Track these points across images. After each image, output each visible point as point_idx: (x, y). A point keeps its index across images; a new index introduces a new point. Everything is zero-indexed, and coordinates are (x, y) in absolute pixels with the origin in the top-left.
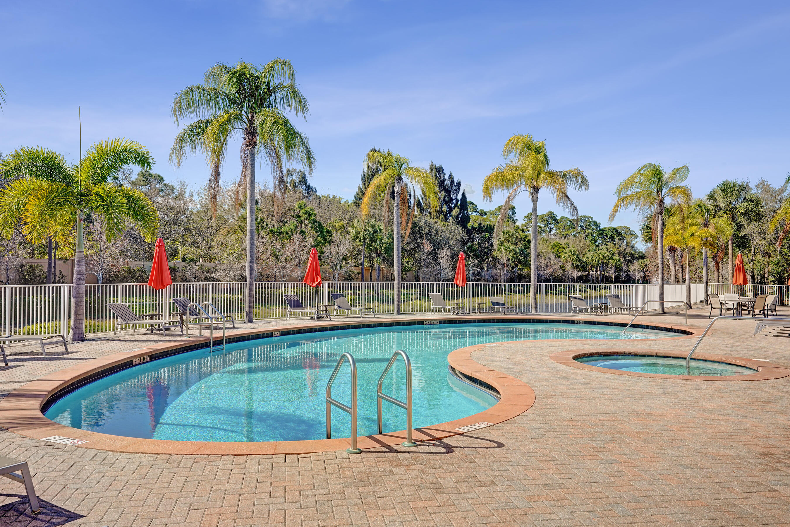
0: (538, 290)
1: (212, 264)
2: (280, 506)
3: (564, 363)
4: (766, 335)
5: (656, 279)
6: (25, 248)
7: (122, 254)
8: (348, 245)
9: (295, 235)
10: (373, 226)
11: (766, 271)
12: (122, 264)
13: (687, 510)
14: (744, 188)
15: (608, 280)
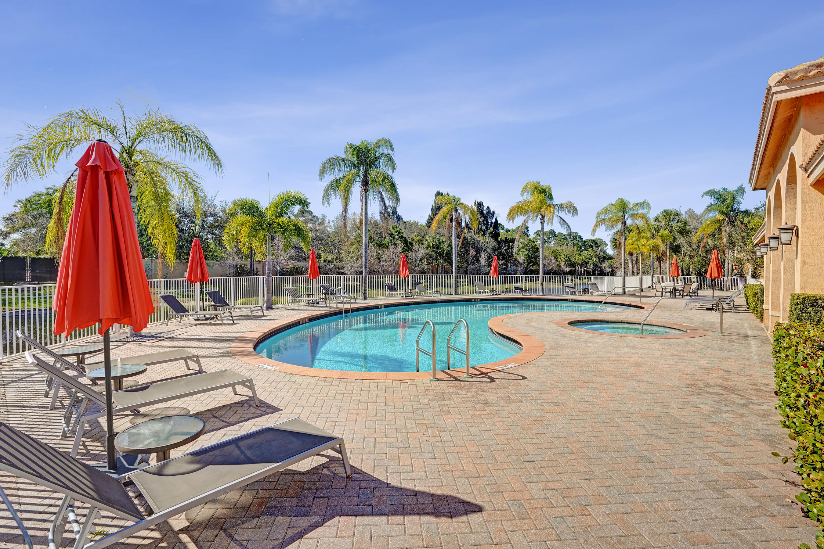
0: (544, 280)
1: (341, 264)
2: (392, 411)
3: (562, 327)
4: (692, 309)
5: (620, 272)
6: (238, 255)
7: (290, 258)
8: (423, 252)
9: (390, 245)
10: (438, 240)
11: (691, 267)
12: (290, 264)
13: (643, 419)
14: (677, 214)
15: (588, 273)
